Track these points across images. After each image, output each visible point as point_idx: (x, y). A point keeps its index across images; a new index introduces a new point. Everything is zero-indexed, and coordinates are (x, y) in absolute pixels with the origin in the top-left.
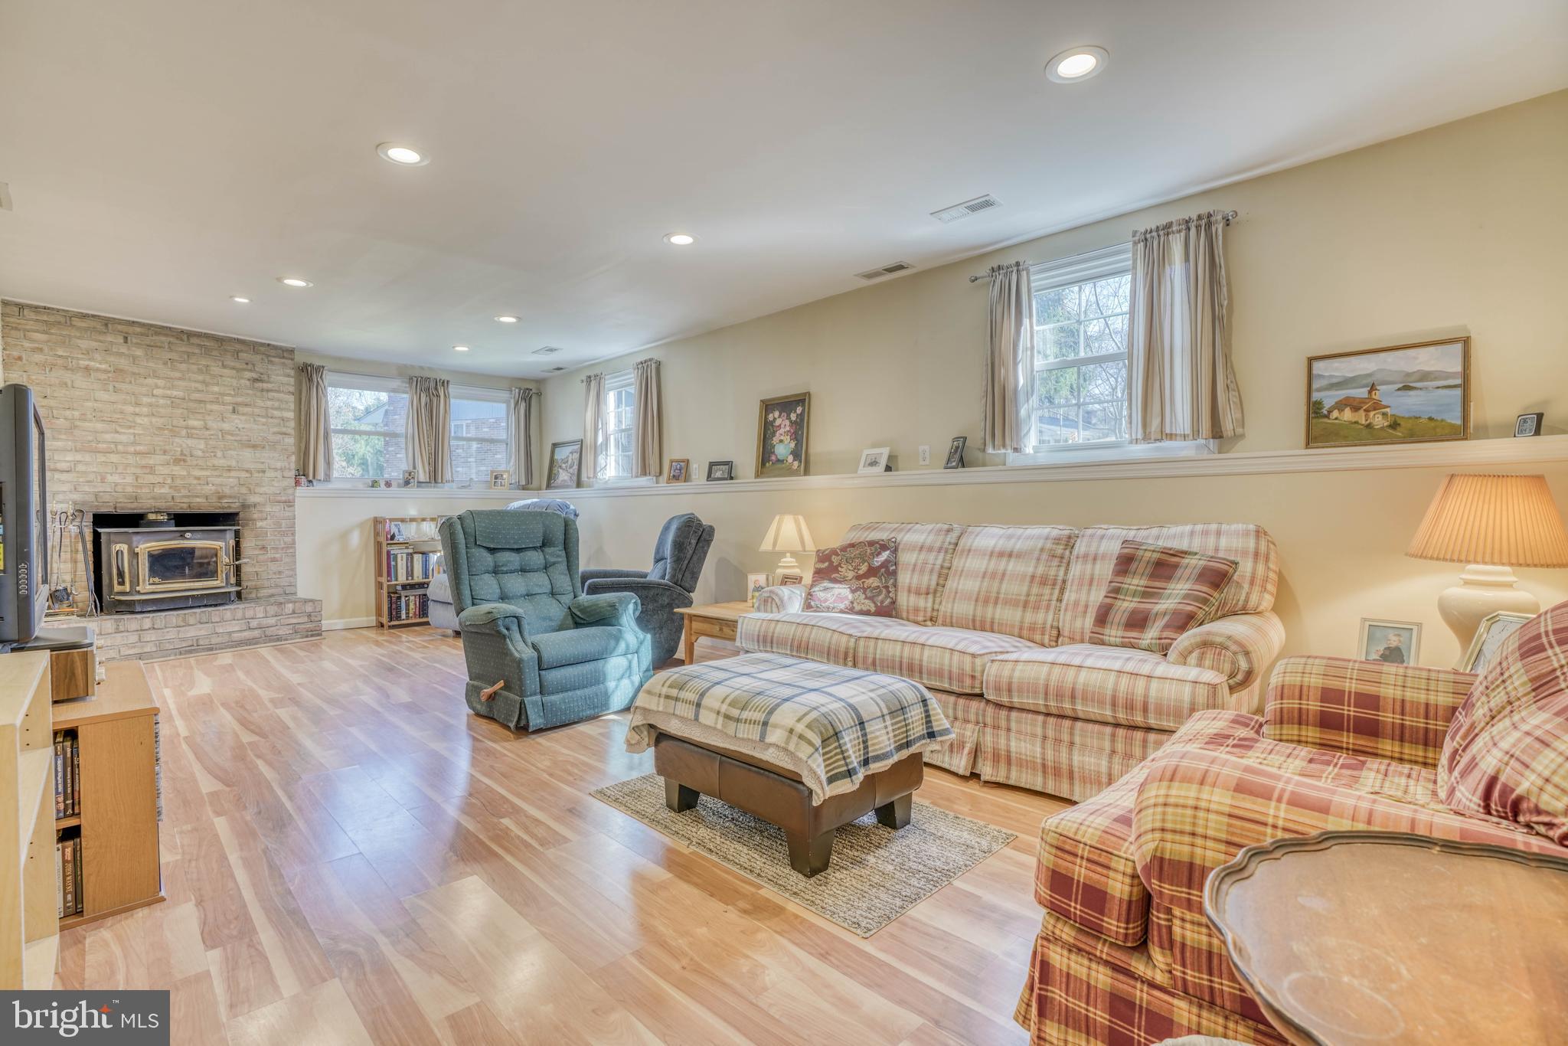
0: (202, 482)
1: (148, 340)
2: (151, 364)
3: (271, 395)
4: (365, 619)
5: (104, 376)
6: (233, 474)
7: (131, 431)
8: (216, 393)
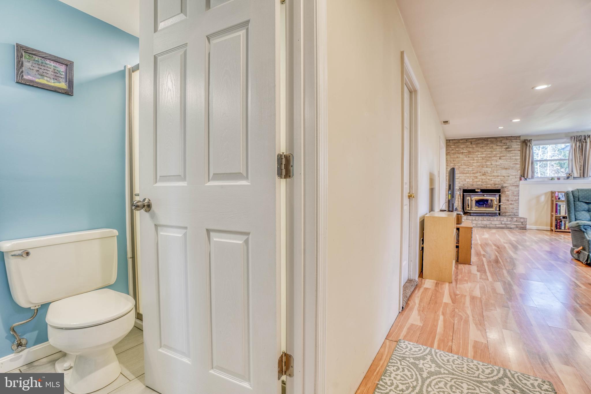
0: (490, 180)
1: (476, 142)
2: (477, 149)
3: (512, 152)
4: (545, 227)
5: (466, 154)
6: (499, 177)
7: (472, 167)
8: (494, 154)
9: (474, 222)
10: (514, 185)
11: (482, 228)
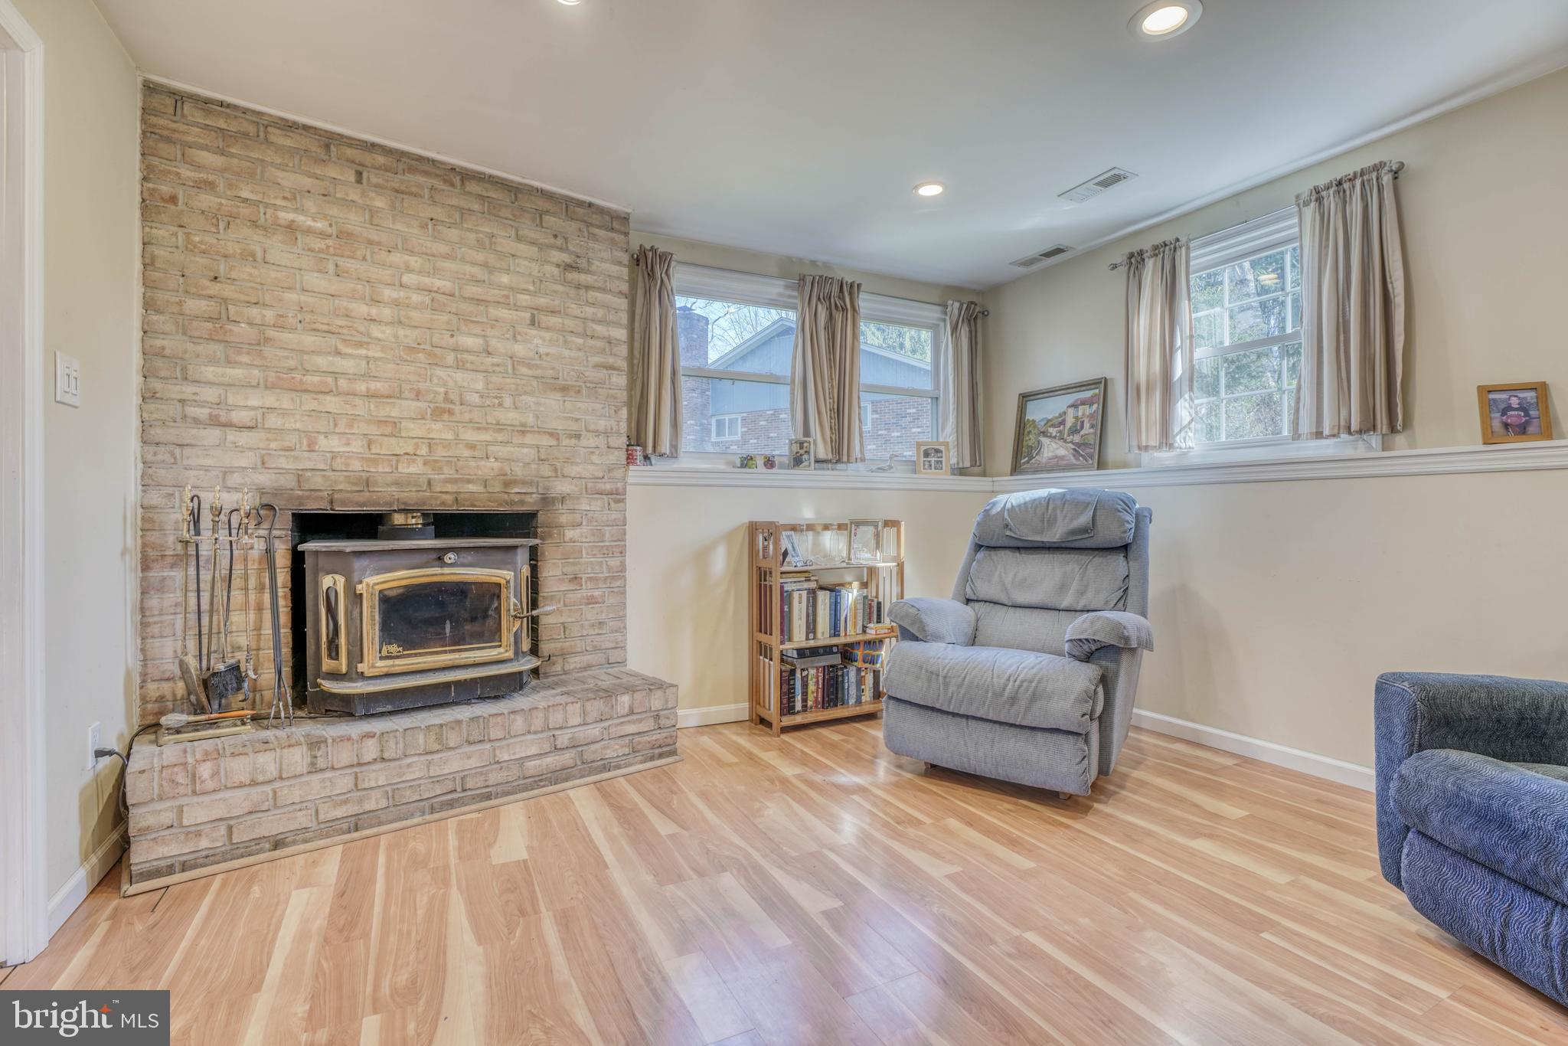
0: (477, 454)
1: (395, 181)
2: (399, 226)
3: (593, 295)
4: (732, 706)
5: (318, 244)
6: (529, 439)
7: (362, 352)
8: (505, 287)
9: (376, 777)
10: (601, 486)
11: (433, 810)
